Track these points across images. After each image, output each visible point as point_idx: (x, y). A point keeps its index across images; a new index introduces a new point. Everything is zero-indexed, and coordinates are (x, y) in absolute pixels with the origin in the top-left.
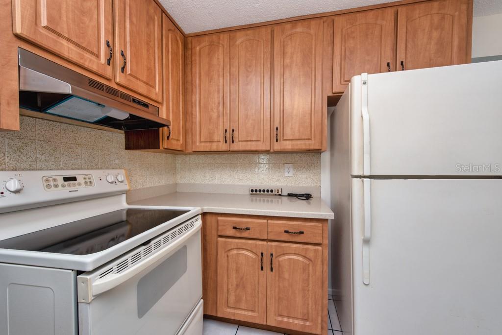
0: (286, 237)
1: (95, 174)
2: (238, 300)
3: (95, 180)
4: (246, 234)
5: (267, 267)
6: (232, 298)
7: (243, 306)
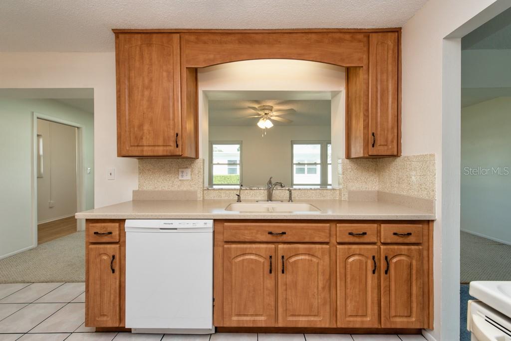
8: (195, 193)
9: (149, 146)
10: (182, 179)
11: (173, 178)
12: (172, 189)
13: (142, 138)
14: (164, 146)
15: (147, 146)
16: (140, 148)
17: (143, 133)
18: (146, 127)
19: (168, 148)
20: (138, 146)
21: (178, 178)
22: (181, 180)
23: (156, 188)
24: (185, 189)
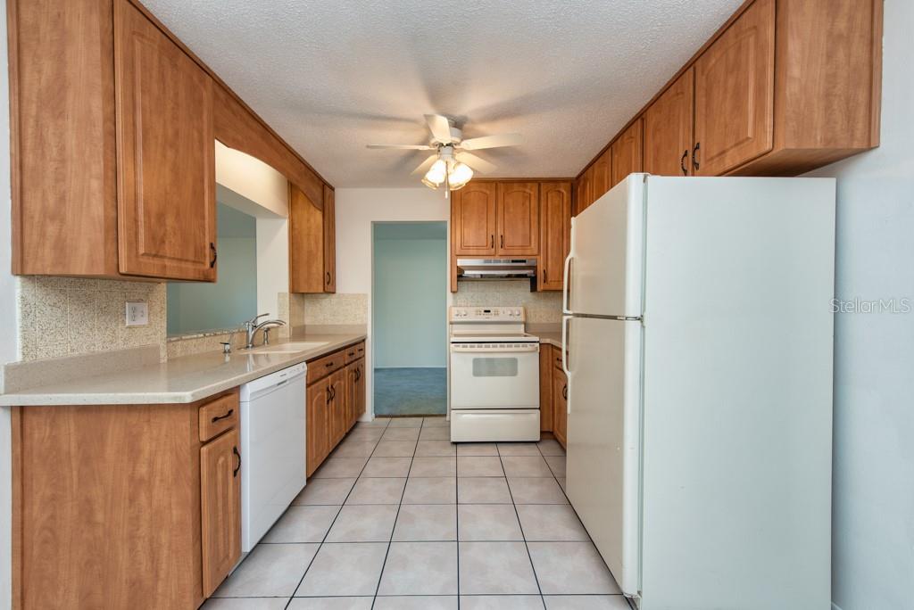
8: (156, 349)
9: (173, 259)
10: (133, 323)
11: (114, 324)
12: (113, 347)
13: (164, 242)
14: (194, 262)
15: (170, 258)
16: (157, 261)
17: (166, 230)
18: (170, 221)
19: (199, 267)
20: (155, 256)
21: (124, 322)
22: (129, 327)
23: (73, 350)
24: (137, 345)
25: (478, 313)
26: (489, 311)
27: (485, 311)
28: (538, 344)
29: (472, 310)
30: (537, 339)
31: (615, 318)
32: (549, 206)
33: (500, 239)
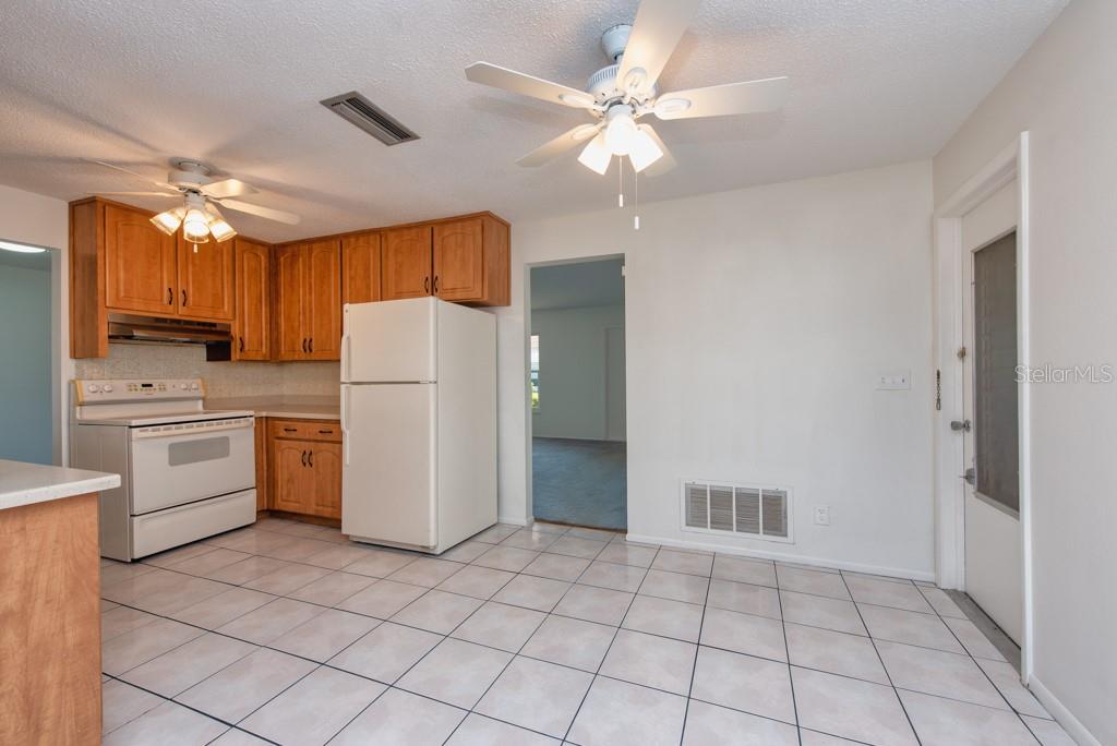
0: (320, 437)
1: (169, 383)
2: (289, 494)
3: (169, 387)
4: (293, 435)
5: (307, 464)
6: (285, 493)
7: (292, 498)
25: (130, 388)
26: (150, 385)
27: (144, 386)
28: (253, 419)
29: (122, 384)
30: (252, 413)
31: (418, 383)
32: (246, 269)
33: (181, 295)
